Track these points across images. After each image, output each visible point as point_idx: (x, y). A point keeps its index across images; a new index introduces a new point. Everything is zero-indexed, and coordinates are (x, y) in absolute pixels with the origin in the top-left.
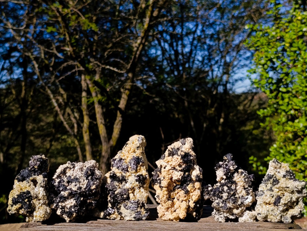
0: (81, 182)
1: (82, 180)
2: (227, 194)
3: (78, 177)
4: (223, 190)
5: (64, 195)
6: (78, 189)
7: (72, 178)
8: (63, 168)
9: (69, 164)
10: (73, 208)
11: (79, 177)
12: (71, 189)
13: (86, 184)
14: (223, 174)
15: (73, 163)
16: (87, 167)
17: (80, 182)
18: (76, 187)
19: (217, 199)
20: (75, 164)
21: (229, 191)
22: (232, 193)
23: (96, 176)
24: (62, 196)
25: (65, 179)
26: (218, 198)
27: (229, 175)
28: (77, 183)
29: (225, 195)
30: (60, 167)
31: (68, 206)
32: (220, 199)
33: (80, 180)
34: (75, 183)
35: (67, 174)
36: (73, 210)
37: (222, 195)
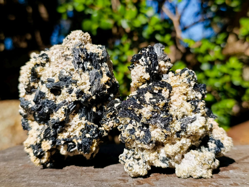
0: (77, 81)
1: (76, 76)
2: (150, 108)
3: (65, 74)
4: (143, 102)
5: (59, 119)
6: (78, 97)
7: (55, 82)
8: (29, 71)
9: (35, 57)
10: (87, 133)
11: (68, 74)
12: (65, 101)
13: (88, 81)
14: (144, 70)
15: (42, 52)
16: (71, 48)
17: (75, 82)
18: (73, 94)
19: (131, 122)
20: (46, 53)
21: (154, 100)
22: (162, 103)
23: (98, 57)
24: (56, 123)
25: (44, 89)
26: (132, 118)
27: (155, 70)
28: (70, 86)
29: (147, 110)
30: (21, 72)
31: (77, 133)
32: (136, 120)
33: (73, 78)
34: (67, 86)
35: (42, 79)
36: (88, 135)
37: (140, 111)
